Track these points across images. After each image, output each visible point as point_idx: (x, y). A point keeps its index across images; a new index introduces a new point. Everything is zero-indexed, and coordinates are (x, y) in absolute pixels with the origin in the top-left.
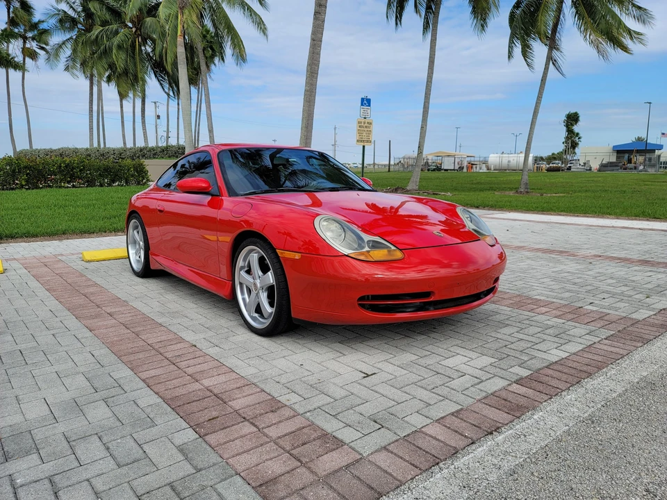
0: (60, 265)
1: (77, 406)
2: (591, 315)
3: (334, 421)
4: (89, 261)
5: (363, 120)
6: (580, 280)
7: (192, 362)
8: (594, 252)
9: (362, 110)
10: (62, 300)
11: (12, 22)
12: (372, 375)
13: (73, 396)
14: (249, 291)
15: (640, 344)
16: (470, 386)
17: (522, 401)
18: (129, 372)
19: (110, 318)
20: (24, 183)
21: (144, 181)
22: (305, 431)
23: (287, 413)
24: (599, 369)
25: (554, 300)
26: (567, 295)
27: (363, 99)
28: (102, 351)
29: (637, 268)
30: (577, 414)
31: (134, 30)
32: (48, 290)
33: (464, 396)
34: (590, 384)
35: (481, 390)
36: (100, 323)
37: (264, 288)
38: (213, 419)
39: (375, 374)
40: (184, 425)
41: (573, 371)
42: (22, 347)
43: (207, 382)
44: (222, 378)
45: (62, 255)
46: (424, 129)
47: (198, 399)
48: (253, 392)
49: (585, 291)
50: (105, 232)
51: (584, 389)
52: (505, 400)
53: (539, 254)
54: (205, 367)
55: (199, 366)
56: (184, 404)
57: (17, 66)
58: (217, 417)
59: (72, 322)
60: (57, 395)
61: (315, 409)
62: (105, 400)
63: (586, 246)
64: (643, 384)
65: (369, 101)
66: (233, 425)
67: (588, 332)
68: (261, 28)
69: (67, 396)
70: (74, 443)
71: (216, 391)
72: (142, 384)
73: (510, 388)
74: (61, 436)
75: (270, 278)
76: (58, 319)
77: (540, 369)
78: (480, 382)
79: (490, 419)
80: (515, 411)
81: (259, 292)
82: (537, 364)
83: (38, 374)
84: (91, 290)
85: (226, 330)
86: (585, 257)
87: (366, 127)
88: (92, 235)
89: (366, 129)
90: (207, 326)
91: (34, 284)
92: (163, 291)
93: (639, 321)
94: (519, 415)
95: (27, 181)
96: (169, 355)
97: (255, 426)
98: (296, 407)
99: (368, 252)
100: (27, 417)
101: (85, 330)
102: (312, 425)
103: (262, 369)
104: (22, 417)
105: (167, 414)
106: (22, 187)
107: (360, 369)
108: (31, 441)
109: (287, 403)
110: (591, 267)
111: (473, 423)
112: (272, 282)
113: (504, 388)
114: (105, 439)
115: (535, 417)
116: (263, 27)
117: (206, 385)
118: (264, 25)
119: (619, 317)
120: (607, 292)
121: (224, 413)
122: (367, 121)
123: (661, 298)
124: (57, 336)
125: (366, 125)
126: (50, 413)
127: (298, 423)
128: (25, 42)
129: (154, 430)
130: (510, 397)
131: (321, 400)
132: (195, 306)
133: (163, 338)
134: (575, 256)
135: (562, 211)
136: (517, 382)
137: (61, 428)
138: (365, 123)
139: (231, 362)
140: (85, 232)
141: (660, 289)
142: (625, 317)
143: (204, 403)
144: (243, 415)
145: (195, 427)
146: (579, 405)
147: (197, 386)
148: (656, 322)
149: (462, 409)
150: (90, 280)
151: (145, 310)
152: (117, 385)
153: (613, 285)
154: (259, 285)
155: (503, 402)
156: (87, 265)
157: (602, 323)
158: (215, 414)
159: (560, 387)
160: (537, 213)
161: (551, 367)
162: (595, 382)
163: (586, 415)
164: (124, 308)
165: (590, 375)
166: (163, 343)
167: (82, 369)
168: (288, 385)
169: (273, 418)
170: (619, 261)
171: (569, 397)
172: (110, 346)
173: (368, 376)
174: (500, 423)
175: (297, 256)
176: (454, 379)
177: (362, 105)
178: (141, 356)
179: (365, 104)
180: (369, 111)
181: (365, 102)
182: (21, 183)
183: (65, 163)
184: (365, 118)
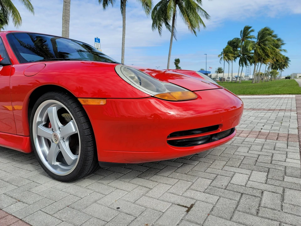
12: (191, 207)
14: (49, 143)
27: (96, 39)
37: (66, 138)
39: (193, 205)
46: (123, 60)
65: (99, 40)
68: (30, 8)
75: (72, 127)
81: (60, 142)
85: (27, 181)
90: (7, 180)
99: (169, 93)
107: (176, 203)
112: (74, 130)
118: (32, 6)
119: (286, 134)
120: (260, 123)
123: (288, 123)
141: (280, 119)
142: (289, 134)
153: (256, 119)
154: (59, 136)
157: (284, 138)
173: (189, 209)
175: (102, 102)
177: (95, 42)
179: (97, 41)
180: (99, 45)
181: (97, 40)
184: (97, 49)
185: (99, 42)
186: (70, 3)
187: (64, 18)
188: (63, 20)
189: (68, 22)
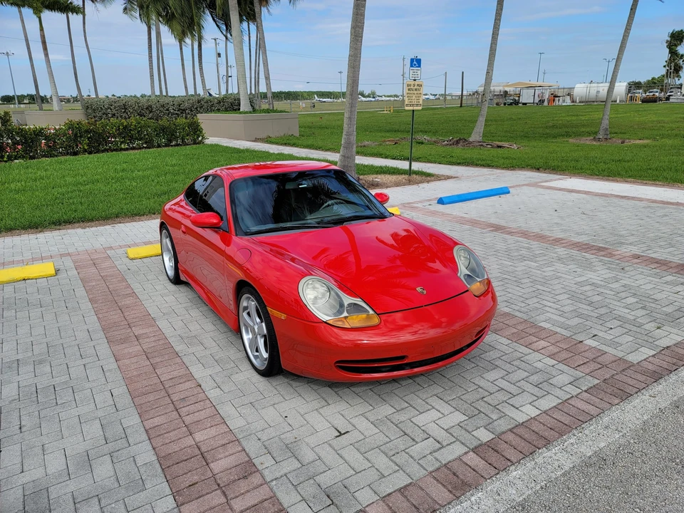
0: (107, 264)
1: (88, 461)
2: (586, 354)
3: (294, 493)
4: (132, 259)
5: (413, 83)
6: (599, 298)
7: (192, 408)
8: (635, 250)
9: (411, 71)
10: (100, 316)
12: (344, 434)
13: (88, 448)
15: (617, 401)
16: (428, 452)
17: (469, 476)
18: (137, 420)
19: (137, 343)
20: (86, 147)
21: (200, 139)
22: (266, 504)
23: (256, 479)
24: (561, 435)
25: (558, 330)
26: (576, 321)
27: (412, 60)
28: (121, 389)
29: (670, 278)
30: (513, 496)
32: (91, 300)
33: (418, 467)
34: (544, 455)
35: (437, 460)
36: (126, 351)
37: (261, 335)
38: (193, 485)
39: (348, 432)
40: (168, 491)
41: (534, 437)
42: (57, 381)
43: (199, 436)
44: (213, 432)
45: (111, 248)
46: (490, 74)
47: (186, 458)
48: (234, 451)
49: (597, 315)
50: (154, 214)
51: (533, 463)
52: (454, 474)
53: (574, 252)
54: (202, 415)
55: (197, 414)
56: (172, 465)
58: (197, 483)
59: (104, 349)
60: (76, 445)
61: (282, 476)
62: (111, 455)
63: (632, 239)
64: (594, 459)
65: (419, 61)
66: (207, 494)
67: (572, 379)
69: (81, 448)
70: (79, 506)
71: (203, 449)
72: (145, 436)
73: (464, 459)
74: (70, 495)
75: (264, 328)
76: (92, 344)
77: (504, 433)
78: (440, 448)
79: (432, 498)
80: (457, 490)
81: (257, 336)
82: (503, 425)
83: (64, 418)
84: (128, 301)
85: (232, 365)
86: (622, 259)
87: (416, 90)
88: (142, 218)
89: (416, 92)
90: (217, 358)
91: (81, 292)
92: (189, 304)
93: (633, 365)
94: (459, 495)
95: (89, 145)
96: (175, 398)
97: (225, 496)
98: (266, 473)
99: (346, 317)
100: (48, 472)
101: (113, 360)
102: (273, 498)
103: (250, 421)
104: (43, 471)
105: (156, 476)
106: (84, 151)
107: (336, 426)
108: (46, 500)
109: (260, 468)
110: (621, 275)
111: (414, 503)
112: (265, 332)
113: (459, 458)
114: (103, 501)
115: (473, 499)
117: (197, 439)
119: (614, 359)
120: (618, 318)
121: (203, 478)
122: (416, 83)
123: (673, 330)
124: (87, 367)
125: (416, 87)
126: (65, 467)
127: (263, 493)
129: (143, 495)
130: (461, 470)
131: (290, 465)
133: (175, 374)
134: (611, 255)
135: (630, 177)
136: (475, 450)
137: (72, 486)
139: (226, 410)
140: (136, 215)
141: (678, 314)
142: (620, 359)
143: (189, 465)
144: (219, 482)
145: (176, 494)
146: (519, 484)
147: (189, 441)
148: (651, 367)
149: (411, 483)
150: (129, 286)
151: (168, 331)
152: (124, 436)
153: (630, 306)
154: (256, 331)
155: (451, 476)
156: (130, 264)
157: (593, 366)
158: (196, 478)
159: (512, 459)
160: (602, 179)
161: (515, 431)
162: (549, 454)
163: (521, 499)
164: (151, 329)
165: (548, 443)
166: (173, 380)
167: (100, 413)
168: (266, 443)
169: (243, 487)
170: (656, 265)
171: (515, 473)
172: (129, 381)
173: (341, 434)
174: (439, 504)
175: (283, 317)
176: (417, 443)
177: (411, 66)
178: (151, 397)
179: (415, 65)
180: (419, 72)
181: (415, 63)
182: (84, 148)
183: (123, 126)
184: (415, 80)
185: (419, 66)
188: (351, 35)
189: (360, 38)
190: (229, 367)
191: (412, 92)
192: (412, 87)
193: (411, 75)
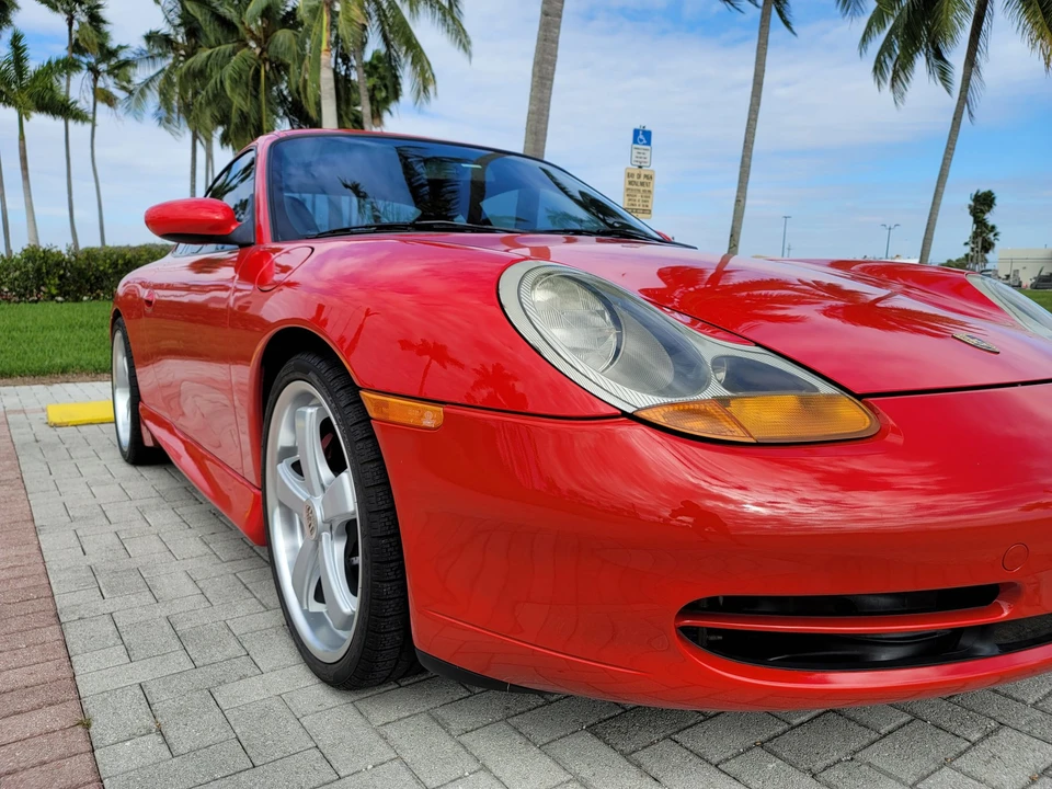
5: (637, 171)
9: (635, 151)
11: (76, 47)
20: (54, 291)
27: (636, 132)
31: (258, 51)
37: (335, 527)
45: (21, 412)
46: (742, 204)
57: (79, 116)
65: (648, 135)
68: (460, 41)
75: (348, 493)
81: (320, 537)
87: (642, 184)
89: (642, 188)
90: (185, 628)
95: (59, 287)
99: (723, 402)
106: (52, 297)
112: (351, 507)
116: (464, 40)
118: (466, 36)
122: (643, 172)
125: (642, 179)
128: (96, 80)
132: (203, 549)
138: (639, 176)
150: (16, 467)
154: (319, 514)
156: (47, 434)
164: (11, 552)
175: (431, 417)
177: (635, 142)
179: (641, 140)
180: (648, 153)
181: (641, 137)
182: (50, 292)
183: (124, 260)
184: (640, 167)
185: (649, 143)
186: (560, 17)
187: (537, 69)
188: (534, 75)
189: (549, 82)
190: (219, 657)
191: (635, 187)
192: (635, 179)
193: (634, 158)
